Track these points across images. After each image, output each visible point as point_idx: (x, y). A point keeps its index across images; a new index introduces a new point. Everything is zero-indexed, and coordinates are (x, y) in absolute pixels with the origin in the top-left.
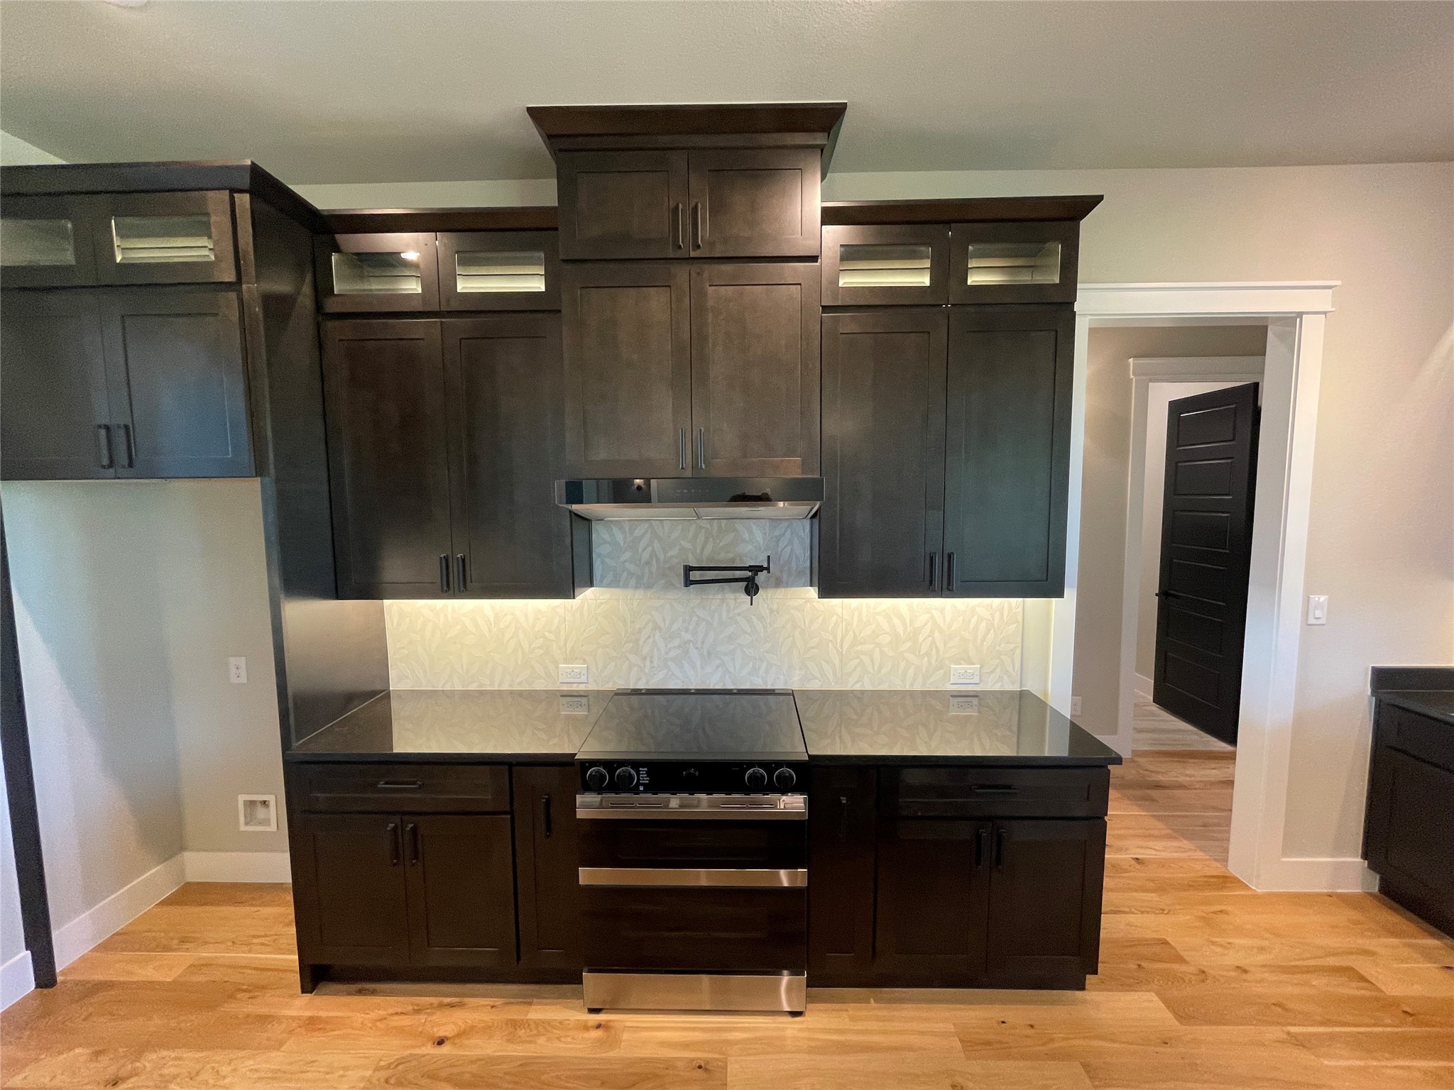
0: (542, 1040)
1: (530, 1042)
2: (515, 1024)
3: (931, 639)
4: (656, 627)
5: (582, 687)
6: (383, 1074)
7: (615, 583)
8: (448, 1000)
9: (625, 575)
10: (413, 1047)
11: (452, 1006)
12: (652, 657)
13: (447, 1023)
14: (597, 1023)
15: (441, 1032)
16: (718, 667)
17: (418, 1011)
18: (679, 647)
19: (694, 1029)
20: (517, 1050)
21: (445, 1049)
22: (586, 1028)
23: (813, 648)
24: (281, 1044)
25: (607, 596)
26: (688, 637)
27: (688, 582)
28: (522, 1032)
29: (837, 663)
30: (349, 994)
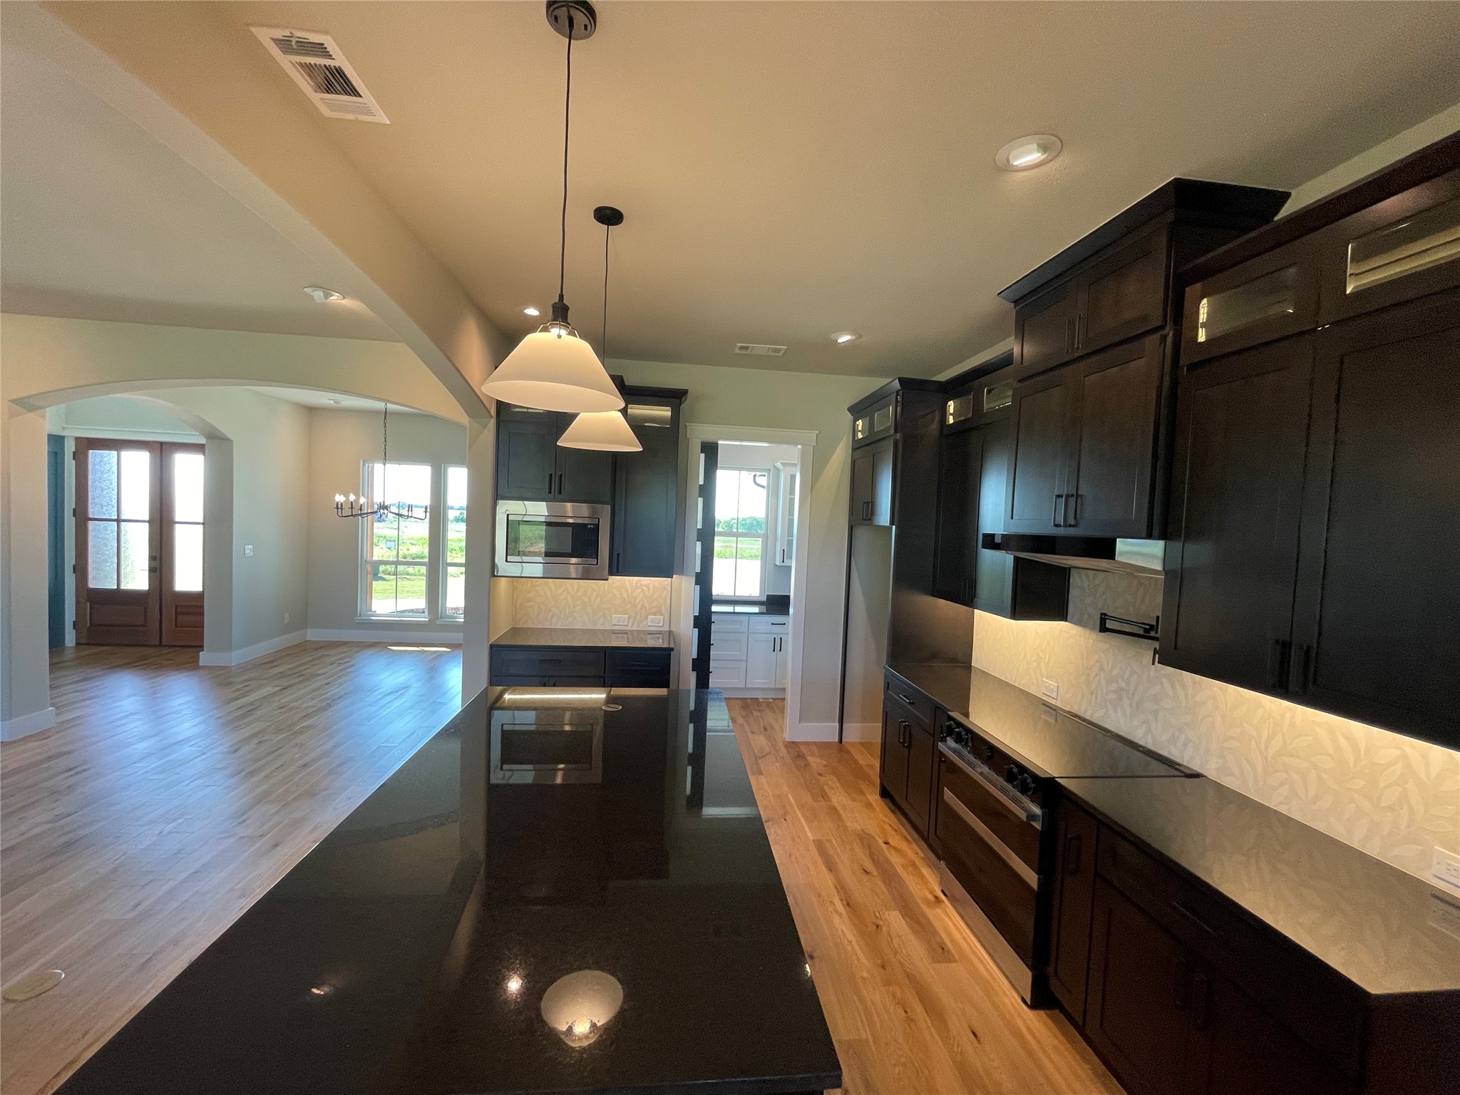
0: (911, 877)
1: (908, 874)
2: (913, 864)
3: (1400, 789)
4: (1102, 669)
5: (1053, 702)
6: (861, 832)
7: (1079, 623)
8: (908, 837)
9: (1086, 616)
10: (879, 836)
11: (907, 840)
12: (1096, 694)
13: (895, 840)
14: (938, 896)
15: (891, 841)
16: (1143, 723)
17: (896, 831)
18: (1115, 692)
19: (961, 934)
20: (900, 870)
21: (884, 847)
22: (932, 892)
23: (1233, 738)
24: (855, 801)
25: (1074, 632)
26: (1123, 685)
27: (1103, 629)
28: (910, 869)
29: (1260, 769)
30: (890, 808)
